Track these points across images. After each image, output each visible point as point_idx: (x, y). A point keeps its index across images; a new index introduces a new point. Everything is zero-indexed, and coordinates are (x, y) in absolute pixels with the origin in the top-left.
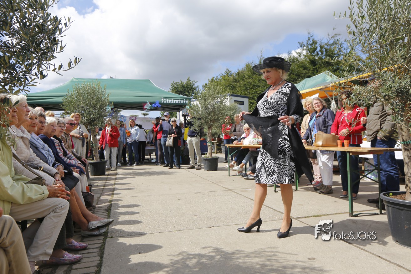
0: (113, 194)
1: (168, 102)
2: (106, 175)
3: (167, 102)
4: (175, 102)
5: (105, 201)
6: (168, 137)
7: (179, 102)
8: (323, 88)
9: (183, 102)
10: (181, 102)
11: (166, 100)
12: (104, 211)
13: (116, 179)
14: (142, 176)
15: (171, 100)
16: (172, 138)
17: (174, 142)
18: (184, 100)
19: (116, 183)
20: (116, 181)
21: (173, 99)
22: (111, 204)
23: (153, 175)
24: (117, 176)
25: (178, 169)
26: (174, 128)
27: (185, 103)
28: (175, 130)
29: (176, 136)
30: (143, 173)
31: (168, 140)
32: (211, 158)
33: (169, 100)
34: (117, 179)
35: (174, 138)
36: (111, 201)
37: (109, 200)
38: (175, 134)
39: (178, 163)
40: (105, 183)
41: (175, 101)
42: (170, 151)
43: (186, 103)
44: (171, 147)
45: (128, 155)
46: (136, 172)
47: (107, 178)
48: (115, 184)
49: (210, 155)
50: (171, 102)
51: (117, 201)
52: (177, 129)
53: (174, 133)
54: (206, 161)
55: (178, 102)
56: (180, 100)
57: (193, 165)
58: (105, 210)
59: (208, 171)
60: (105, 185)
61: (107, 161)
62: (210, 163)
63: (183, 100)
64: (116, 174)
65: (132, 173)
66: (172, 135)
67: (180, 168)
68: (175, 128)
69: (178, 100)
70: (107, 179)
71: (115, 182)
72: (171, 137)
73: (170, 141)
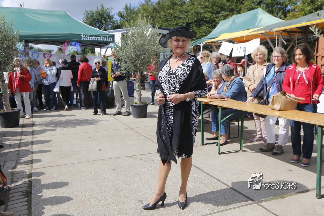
0: (32, 162)
1: (89, 39)
2: (20, 127)
3: (87, 39)
4: (96, 40)
5: (22, 175)
6: (91, 80)
7: (102, 39)
8: (265, 33)
9: (106, 39)
10: (104, 39)
11: (87, 36)
12: (22, 195)
13: (33, 133)
14: (63, 127)
15: (92, 37)
16: (95, 82)
17: (97, 86)
18: (108, 37)
19: (34, 140)
20: (34, 136)
21: (95, 36)
22: (31, 182)
23: (77, 126)
24: (35, 128)
25: (103, 115)
26: (97, 70)
27: (108, 40)
28: (98, 73)
29: (100, 79)
30: (65, 121)
31: (91, 84)
32: (140, 104)
33: (90, 37)
34: (35, 133)
35: (97, 82)
36: (30, 175)
37: (28, 173)
38: (99, 78)
39: (103, 109)
40: (21, 140)
41: (96, 38)
42: (94, 95)
43: (110, 40)
44: (94, 92)
45: (44, 96)
46: (56, 121)
47: (22, 132)
48: (32, 143)
49: (139, 101)
50: (92, 40)
51: (38, 176)
52: (101, 72)
53: (97, 76)
54: (135, 108)
55: (100, 39)
56: (103, 36)
57: (119, 110)
58: (23, 193)
59: (136, 118)
60: (20, 143)
61: (21, 110)
62: (139, 110)
63: (106, 37)
64: (33, 125)
65: (51, 122)
66: (95, 78)
67: (105, 114)
68: (99, 70)
69: (100, 36)
70: (21, 134)
71: (33, 138)
72: (94, 80)
73: (93, 85)
